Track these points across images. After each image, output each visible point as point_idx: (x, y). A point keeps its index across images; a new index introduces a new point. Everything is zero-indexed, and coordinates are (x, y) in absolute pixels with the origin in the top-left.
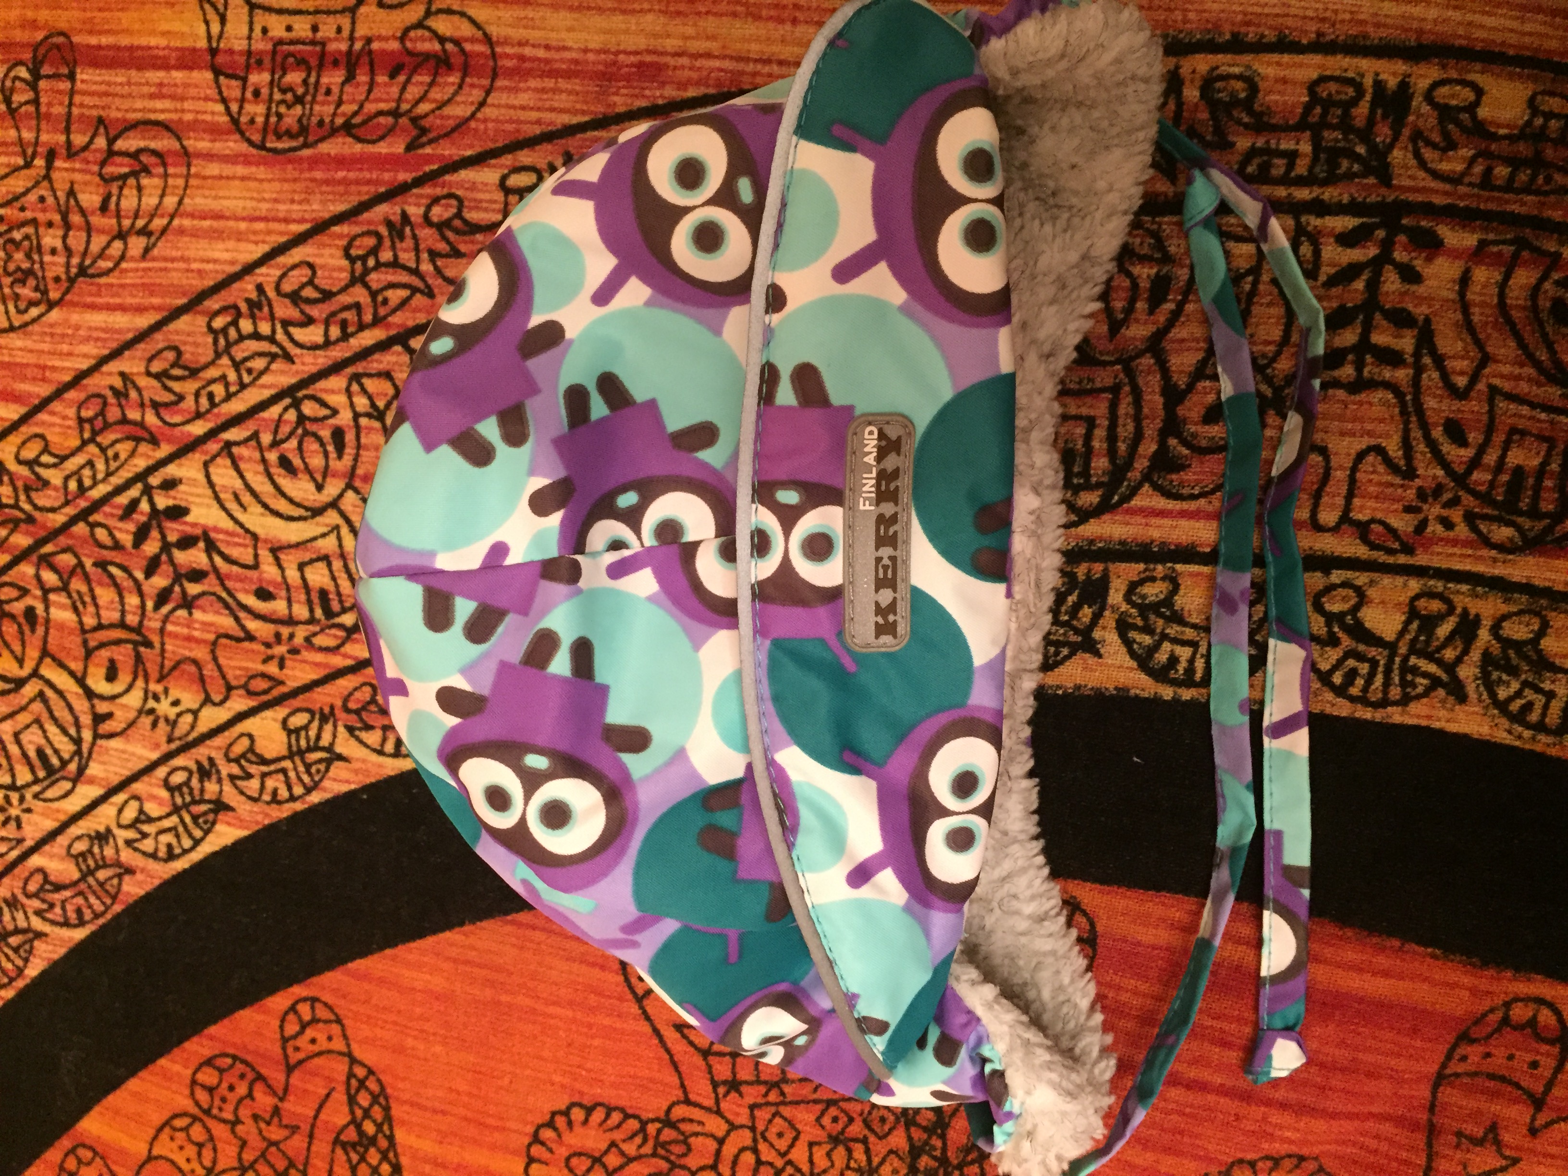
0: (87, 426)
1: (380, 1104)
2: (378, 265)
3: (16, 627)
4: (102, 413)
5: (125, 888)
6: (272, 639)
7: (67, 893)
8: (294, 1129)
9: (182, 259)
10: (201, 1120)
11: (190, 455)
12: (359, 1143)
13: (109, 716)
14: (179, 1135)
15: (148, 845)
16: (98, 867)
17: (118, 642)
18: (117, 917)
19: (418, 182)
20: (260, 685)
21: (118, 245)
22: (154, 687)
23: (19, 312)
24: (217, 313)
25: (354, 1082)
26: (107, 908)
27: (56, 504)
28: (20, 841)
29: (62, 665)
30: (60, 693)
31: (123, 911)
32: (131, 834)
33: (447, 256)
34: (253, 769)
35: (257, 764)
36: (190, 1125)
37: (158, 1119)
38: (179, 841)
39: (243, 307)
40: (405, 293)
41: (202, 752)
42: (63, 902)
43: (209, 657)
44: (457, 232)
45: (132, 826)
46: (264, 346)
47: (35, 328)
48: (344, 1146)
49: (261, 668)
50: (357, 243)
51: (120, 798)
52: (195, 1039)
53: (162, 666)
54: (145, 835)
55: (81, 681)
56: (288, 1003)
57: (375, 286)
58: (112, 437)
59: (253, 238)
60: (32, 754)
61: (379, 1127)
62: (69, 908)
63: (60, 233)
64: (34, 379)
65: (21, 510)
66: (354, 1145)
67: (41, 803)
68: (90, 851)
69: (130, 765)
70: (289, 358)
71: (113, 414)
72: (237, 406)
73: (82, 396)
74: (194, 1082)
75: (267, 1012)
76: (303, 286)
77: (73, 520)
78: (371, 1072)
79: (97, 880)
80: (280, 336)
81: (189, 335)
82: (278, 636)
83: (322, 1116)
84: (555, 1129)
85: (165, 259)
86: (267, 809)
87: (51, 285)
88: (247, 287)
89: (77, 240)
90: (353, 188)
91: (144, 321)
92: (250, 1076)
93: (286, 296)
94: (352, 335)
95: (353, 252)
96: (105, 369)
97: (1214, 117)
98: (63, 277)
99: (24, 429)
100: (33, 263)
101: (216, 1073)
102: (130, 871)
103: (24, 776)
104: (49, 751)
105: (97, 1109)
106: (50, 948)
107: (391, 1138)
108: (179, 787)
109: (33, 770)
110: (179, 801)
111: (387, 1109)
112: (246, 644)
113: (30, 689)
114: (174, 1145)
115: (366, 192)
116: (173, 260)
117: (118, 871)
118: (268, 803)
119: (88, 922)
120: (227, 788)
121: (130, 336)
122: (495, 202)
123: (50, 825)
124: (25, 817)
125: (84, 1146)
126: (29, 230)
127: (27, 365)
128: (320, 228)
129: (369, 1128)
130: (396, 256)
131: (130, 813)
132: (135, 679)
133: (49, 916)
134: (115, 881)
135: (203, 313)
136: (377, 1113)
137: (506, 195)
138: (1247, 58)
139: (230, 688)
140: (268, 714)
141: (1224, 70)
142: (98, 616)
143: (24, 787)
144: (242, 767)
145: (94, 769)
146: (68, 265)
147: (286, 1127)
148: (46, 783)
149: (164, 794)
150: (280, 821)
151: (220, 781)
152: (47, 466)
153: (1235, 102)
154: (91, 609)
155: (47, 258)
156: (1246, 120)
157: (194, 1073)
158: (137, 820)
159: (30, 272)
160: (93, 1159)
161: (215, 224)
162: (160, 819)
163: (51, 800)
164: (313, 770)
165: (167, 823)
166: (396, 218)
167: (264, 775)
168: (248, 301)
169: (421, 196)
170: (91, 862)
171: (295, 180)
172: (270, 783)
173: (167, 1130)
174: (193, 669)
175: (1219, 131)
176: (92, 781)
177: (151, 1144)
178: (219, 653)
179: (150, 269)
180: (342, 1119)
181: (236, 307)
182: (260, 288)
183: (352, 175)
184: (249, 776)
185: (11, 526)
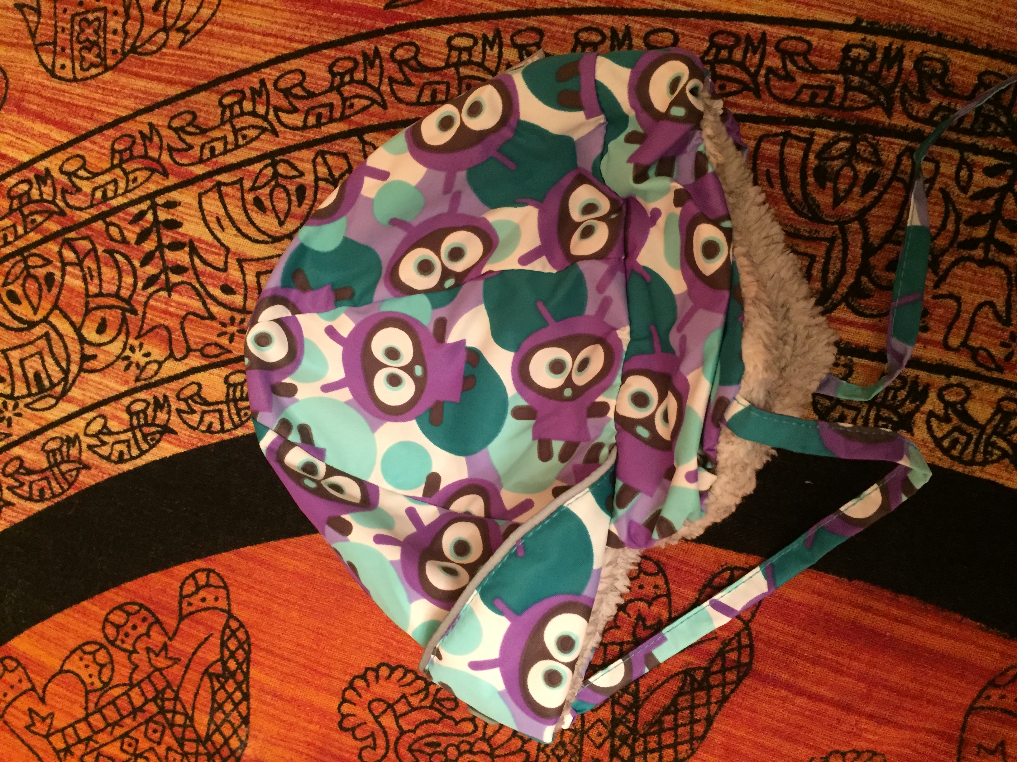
0: (117, 155)
1: (244, 649)
2: (352, 81)
3: (37, 285)
4: (130, 149)
5: (81, 478)
6: (227, 321)
7: (35, 477)
8: (176, 661)
9: (209, 53)
10: (105, 648)
11: (189, 187)
12: (223, 676)
13: (94, 357)
14: (86, 656)
15: (105, 450)
16: (63, 462)
17: (111, 307)
18: (70, 498)
19: (390, 31)
20: (213, 350)
21: (162, 36)
22: (131, 341)
23: (82, 69)
24: (228, 94)
25: (228, 631)
26: (64, 491)
27: (83, 206)
28: (8, 436)
29: (66, 317)
30: (61, 336)
31: (76, 494)
32: (94, 441)
33: (402, 83)
34: (197, 407)
35: (200, 404)
36: (98, 650)
37: (73, 644)
38: (129, 451)
39: (248, 93)
40: (366, 102)
41: (159, 392)
42: (31, 483)
43: (178, 327)
44: (412, 68)
45: (96, 435)
46: (259, 122)
47: (93, 82)
48: (211, 676)
49: (215, 339)
50: (339, 64)
51: (90, 415)
52: (113, 590)
53: (141, 328)
54: (104, 443)
55: (78, 330)
56: (189, 572)
57: (346, 94)
58: (135, 166)
59: (264, 47)
60: (31, 376)
61: (240, 665)
62: (35, 487)
63: (122, 20)
64: (84, 117)
65: (57, 205)
66: (218, 676)
67: (29, 411)
68: (60, 449)
69: (103, 393)
70: (275, 133)
71: (138, 150)
72: (230, 159)
73: (118, 134)
74: (106, 620)
75: (172, 577)
76: (295, 86)
77: (95, 219)
78: (242, 625)
79: (60, 471)
80: (271, 116)
81: (204, 105)
82: (232, 319)
83: (199, 654)
84: (366, 681)
85: (195, 51)
86: (202, 435)
87: (109, 55)
88: (254, 80)
89: (133, 27)
90: (343, 26)
91: (173, 91)
92: (151, 619)
93: (281, 90)
94: (324, 124)
95: (335, 69)
96: (138, 118)
97: (920, 81)
98: (119, 51)
99: (70, 150)
100: (99, 37)
101: (125, 615)
102: (87, 467)
103: (20, 389)
104: (43, 375)
105: (27, 632)
106: (14, 514)
107: (246, 675)
108: (137, 413)
109: (28, 387)
110: (135, 422)
111: (248, 653)
112: (208, 322)
113: (39, 331)
114: (82, 664)
115: (352, 31)
116: (201, 53)
117: (78, 465)
118: (203, 432)
119: (47, 499)
120: (174, 418)
121: (161, 99)
122: (441, 53)
123: (33, 427)
124: (15, 419)
125: (11, 658)
126: (100, 15)
127: (82, 107)
128: (315, 49)
129: (232, 665)
130: (366, 77)
131: (96, 427)
132: (118, 334)
133: (18, 491)
134: (74, 473)
135: (217, 92)
136: (240, 655)
137: (450, 51)
138: (946, 50)
139: (189, 350)
140: (216, 371)
141: (930, 54)
142: (100, 285)
143: (18, 398)
144: (189, 406)
145: (75, 392)
146: (124, 44)
147: (171, 658)
148: (37, 397)
149: (126, 416)
150: (210, 445)
151: (169, 413)
152: (81, 178)
153: (933, 75)
154: (96, 281)
155: (110, 36)
156: (939, 87)
157: (108, 614)
158: (100, 432)
159: (95, 44)
160: (16, 668)
161: (237, 33)
162: (118, 433)
163: (37, 410)
164: (242, 413)
165: (123, 437)
166: (371, 53)
167: (204, 413)
168: (252, 89)
169: (391, 40)
170: (58, 457)
171: (302, 14)
172: (208, 418)
173: (79, 652)
174: (165, 333)
175: (922, 91)
176: (70, 401)
177: (64, 661)
178: (186, 324)
179: (183, 56)
180: (213, 656)
181: (242, 92)
182: (263, 83)
183: (343, 17)
184: (193, 412)
185: (46, 215)
